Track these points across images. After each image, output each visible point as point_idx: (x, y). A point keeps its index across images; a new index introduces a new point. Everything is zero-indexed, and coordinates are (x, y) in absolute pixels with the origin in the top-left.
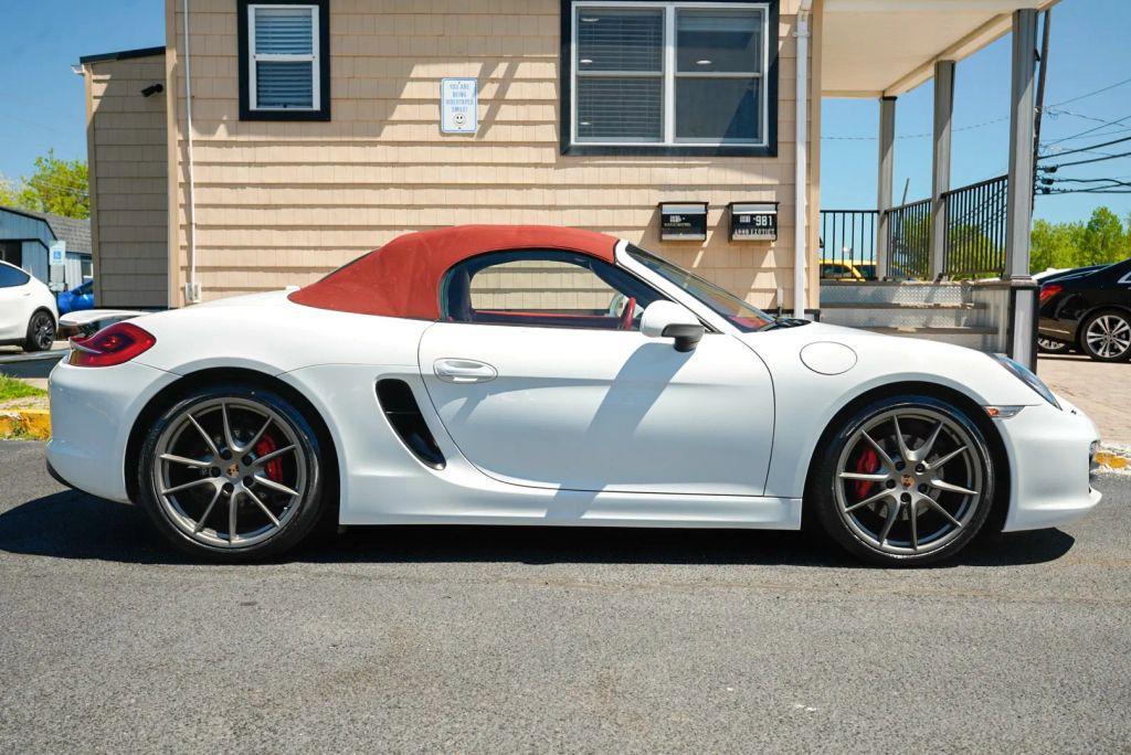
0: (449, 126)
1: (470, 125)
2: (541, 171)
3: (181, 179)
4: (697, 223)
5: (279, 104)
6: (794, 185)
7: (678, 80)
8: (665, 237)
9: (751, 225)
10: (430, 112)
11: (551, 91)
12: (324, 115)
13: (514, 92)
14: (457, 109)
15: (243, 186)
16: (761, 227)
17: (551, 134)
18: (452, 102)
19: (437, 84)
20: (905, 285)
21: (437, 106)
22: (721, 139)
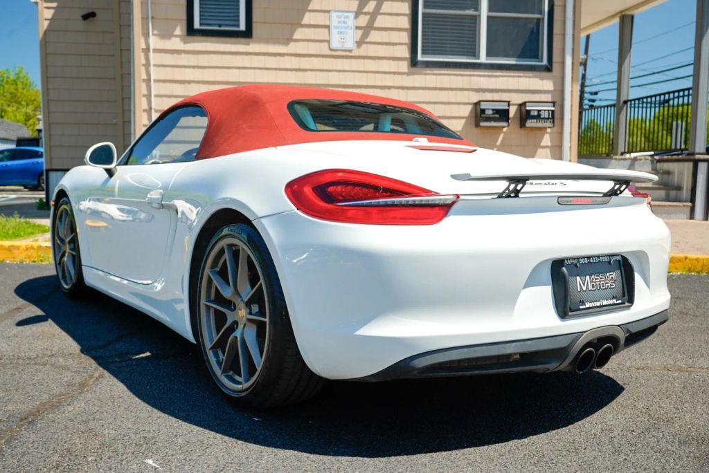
0: (335, 44)
1: (350, 44)
2: (397, 76)
3: (144, 76)
4: (503, 115)
5: (214, 25)
6: (562, 91)
7: (489, 17)
8: (482, 124)
9: (538, 117)
10: (322, 34)
11: (405, 23)
12: (248, 34)
13: (380, 21)
14: (341, 33)
15: (189, 82)
16: (544, 118)
17: (405, 52)
18: (336, 27)
19: (327, 14)
20: (616, 159)
21: (327, 30)
22: (516, 59)
